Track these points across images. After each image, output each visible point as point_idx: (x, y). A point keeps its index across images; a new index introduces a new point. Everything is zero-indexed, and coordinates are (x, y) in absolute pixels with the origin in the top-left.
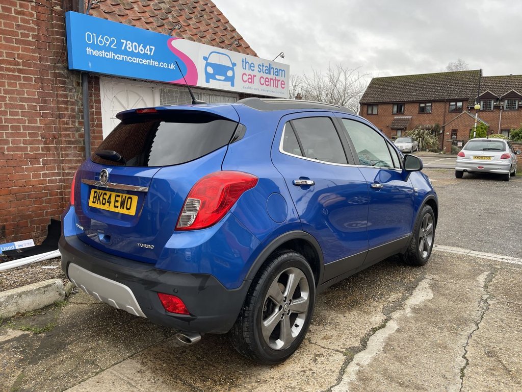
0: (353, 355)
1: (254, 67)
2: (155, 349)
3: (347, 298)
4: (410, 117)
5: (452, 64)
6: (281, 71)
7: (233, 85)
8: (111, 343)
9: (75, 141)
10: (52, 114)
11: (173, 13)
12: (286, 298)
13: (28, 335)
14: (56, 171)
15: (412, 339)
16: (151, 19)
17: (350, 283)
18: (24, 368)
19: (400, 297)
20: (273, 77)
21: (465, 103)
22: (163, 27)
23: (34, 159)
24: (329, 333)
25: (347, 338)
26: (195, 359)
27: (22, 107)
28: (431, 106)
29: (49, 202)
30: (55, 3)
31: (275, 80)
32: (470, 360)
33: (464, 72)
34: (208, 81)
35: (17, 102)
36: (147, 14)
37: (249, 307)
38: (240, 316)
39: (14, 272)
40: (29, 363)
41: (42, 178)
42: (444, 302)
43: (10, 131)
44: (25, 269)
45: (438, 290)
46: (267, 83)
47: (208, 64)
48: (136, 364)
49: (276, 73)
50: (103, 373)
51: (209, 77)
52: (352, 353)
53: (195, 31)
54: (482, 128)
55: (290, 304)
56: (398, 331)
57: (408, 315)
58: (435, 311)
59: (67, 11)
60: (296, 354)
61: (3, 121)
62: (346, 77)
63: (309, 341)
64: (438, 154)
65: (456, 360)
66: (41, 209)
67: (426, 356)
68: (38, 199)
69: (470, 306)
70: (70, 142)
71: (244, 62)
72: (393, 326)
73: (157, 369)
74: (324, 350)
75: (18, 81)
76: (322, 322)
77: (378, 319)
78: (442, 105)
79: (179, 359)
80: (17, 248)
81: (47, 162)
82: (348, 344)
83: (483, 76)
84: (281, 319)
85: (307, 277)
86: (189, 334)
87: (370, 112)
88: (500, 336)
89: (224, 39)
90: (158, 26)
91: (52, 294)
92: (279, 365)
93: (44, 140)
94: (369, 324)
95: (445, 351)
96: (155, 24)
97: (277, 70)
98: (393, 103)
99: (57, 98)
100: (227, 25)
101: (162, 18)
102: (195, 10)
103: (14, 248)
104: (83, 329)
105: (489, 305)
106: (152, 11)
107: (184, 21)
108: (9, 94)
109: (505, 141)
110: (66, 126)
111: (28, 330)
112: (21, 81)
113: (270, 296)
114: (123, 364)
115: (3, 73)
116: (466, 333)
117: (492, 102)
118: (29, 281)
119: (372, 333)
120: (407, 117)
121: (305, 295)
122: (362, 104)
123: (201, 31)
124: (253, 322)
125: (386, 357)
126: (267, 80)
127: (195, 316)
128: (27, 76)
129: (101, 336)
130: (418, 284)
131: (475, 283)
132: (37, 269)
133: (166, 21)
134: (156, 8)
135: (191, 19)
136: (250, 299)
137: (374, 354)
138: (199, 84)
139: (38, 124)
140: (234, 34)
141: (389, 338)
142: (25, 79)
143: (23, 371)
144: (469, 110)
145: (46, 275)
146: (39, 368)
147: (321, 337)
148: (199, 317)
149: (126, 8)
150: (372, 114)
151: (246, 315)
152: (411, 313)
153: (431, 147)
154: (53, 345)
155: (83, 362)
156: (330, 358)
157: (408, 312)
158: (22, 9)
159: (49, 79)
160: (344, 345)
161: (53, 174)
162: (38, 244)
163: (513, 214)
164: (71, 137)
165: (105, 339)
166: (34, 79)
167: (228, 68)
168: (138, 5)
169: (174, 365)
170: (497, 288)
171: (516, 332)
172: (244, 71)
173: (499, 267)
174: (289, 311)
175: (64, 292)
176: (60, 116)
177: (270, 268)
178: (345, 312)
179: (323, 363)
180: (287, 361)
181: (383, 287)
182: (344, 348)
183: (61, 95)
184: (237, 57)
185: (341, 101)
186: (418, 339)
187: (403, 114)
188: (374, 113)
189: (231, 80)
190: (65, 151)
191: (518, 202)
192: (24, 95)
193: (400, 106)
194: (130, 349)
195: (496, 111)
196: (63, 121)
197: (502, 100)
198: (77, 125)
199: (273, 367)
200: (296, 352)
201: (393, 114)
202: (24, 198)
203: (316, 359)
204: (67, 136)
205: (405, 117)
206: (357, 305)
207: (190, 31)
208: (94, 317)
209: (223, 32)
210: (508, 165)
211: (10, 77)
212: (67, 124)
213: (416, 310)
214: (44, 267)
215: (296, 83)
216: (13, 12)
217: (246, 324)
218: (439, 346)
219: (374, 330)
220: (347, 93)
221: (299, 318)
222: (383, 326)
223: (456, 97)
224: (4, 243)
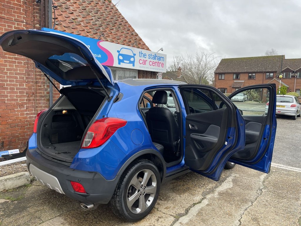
0: (179, 218)
1: (146, 56)
2: (73, 212)
3: (184, 186)
4: (243, 81)
5: (268, 51)
6: (161, 58)
7: (134, 65)
8: (51, 208)
9: (45, 96)
10: (32, 82)
11: (103, 26)
12: (142, 185)
13: (8, 202)
14: (33, 112)
15: (213, 210)
16: (90, 30)
17: (188, 177)
18: (3, 219)
19: (214, 186)
20: (157, 61)
21: (275, 73)
22: (97, 34)
23: (22, 105)
24: (169, 205)
25: (178, 208)
26: (94, 217)
27: (16, 78)
28: (255, 75)
29: (28, 128)
30: (36, 23)
31: (158, 63)
32: (242, 222)
33: (275, 56)
34: (119, 64)
35: (14, 75)
36: (88, 28)
37: (119, 190)
38: (114, 194)
39: (6, 167)
40: (6, 217)
41: (25, 116)
42: (238, 189)
43: (9, 90)
44: (12, 166)
45: (236, 183)
46: (153, 64)
47: (120, 55)
48: (61, 220)
49: (159, 59)
50: (43, 223)
51: (120, 61)
52: (179, 217)
53: (115, 36)
54: (284, 89)
55: (145, 189)
56: (208, 205)
57: (215, 197)
58: (231, 194)
59: (42, 27)
60: (148, 217)
61: (6, 85)
62: (206, 58)
63: (157, 210)
64: (258, 102)
65: (235, 222)
66: (24, 133)
67: (218, 219)
68: (23, 127)
69: (251, 193)
70: (41, 96)
71: (141, 53)
72: (205, 202)
73: (72, 223)
74: (164, 214)
75: (15, 64)
76: (167, 199)
77: (198, 198)
78: (261, 75)
79: (85, 218)
80: (10, 153)
81: (28, 107)
82: (178, 212)
83: (285, 58)
84: (139, 197)
85: (155, 175)
86: (87, 204)
87: (220, 78)
88: (262, 210)
89: (131, 40)
90: (94, 34)
91: (23, 180)
92: (138, 222)
93: (27, 95)
94: (192, 201)
95: (230, 217)
96: (92, 33)
97: (159, 57)
98: (234, 73)
99: (36, 73)
100: (133, 32)
101: (97, 29)
102: (116, 25)
103: (8, 154)
104: (37, 200)
105: (262, 192)
106: (91, 26)
107: (109, 31)
108: (9, 71)
109: (293, 97)
110: (39, 88)
111: (9, 199)
112: (16, 64)
113: (132, 184)
114: (54, 219)
115: (6, 59)
116: (244, 208)
117: (291, 73)
118: (13, 172)
119: (192, 206)
120: (242, 81)
121: (154, 184)
122: (216, 74)
123: (118, 36)
124: (121, 198)
125: (197, 219)
126: (153, 63)
127: (88, 194)
128: (19, 61)
129: (46, 204)
130: (226, 179)
131: (258, 180)
132: (19, 166)
133: (99, 31)
134: (94, 24)
135: (113, 29)
136: (120, 186)
137: (191, 218)
138: (114, 65)
139: (25, 87)
140: (137, 37)
141: (201, 209)
142: (18, 63)
143: (2, 221)
144: (277, 78)
145: (23, 169)
146: (11, 219)
147: (164, 208)
148: (91, 195)
149: (77, 24)
150: (221, 79)
151: (118, 194)
152: (218, 195)
153: (255, 99)
154: (20, 208)
155: (34, 217)
156: (166, 219)
157: (216, 195)
158: (18, 26)
159: (32, 63)
160: (176, 212)
161: (32, 114)
162: (21, 152)
163: (292, 140)
164: (42, 93)
165: (48, 206)
166: (23, 63)
167: (131, 57)
168: (84, 22)
169: (81, 221)
170: (269, 182)
171: (273, 208)
172: (141, 58)
173: (275, 171)
174: (144, 192)
175: (30, 179)
176: (36, 83)
177: (132, 169)
178: (181, 194)
179: (162, 222)
180: (143, 220)
181: (206, 180)
182: (175, 214)
183: (37, 71)
184: (137, 51)
185: (203, 72)
186: (217, 210)
187: (239, 79)
188: (223, 78)
189: (133, 63)
190: (38, 101)
191: (298, 133)
192: (17, 71)
193: (238, 75)
194: (60, 211)
195: (293, 79)
196: (38, 85)
197: (296, 72)
198: (46, 87)
199: (134, 223)
200: (148, 215)
201: (233, 79)
202: (15, 126)
203: (159, 220)
204: (39, 93)
205: (240, 81)
206: (188, 190)
207: (112, 36)
208: (44, 193)
209: (130, 36)
210: (295, 111)
211: (10, 62)
212: (40, 86)
213: (220, 194)
214: (22, 165)
215: (179, 61)
216: (13, 28)
217: (118, 199)
218: (227, 214)
219: (194, 204)
220: (207, 67)
221: (151, 196)
222: (200, 202)
223: (270, 70)
224: (3, 151)
